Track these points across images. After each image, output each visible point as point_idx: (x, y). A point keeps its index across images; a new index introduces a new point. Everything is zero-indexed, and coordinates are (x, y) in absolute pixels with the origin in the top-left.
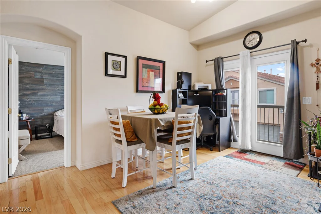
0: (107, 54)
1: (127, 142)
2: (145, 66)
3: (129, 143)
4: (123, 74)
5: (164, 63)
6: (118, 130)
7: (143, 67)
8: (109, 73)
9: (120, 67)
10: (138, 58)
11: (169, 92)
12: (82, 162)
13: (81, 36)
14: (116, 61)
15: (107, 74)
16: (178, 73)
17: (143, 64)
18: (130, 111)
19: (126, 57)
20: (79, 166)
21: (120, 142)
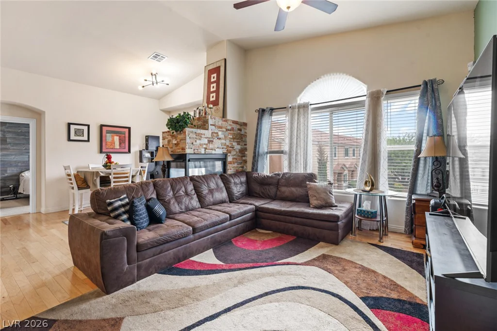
0: (69, 125)
1: (78, 188)
2: (108, 132)
3: (79, 188)
4: (86, 139)
5: (129, 128)
6: (70, 179)
7: (107, 133)
8: (71, 139)
9: (83, 134)
10: (102, 126)
11: (136, 152)
12: (46, 207)
13: (44, 112)
14: (78, 129)
15: (69, 139)
16: (146, 136)
17: (107, 131)
18: (92, 168)
19: (88, 126)
20: (43, 210)
21: (73, 188)
